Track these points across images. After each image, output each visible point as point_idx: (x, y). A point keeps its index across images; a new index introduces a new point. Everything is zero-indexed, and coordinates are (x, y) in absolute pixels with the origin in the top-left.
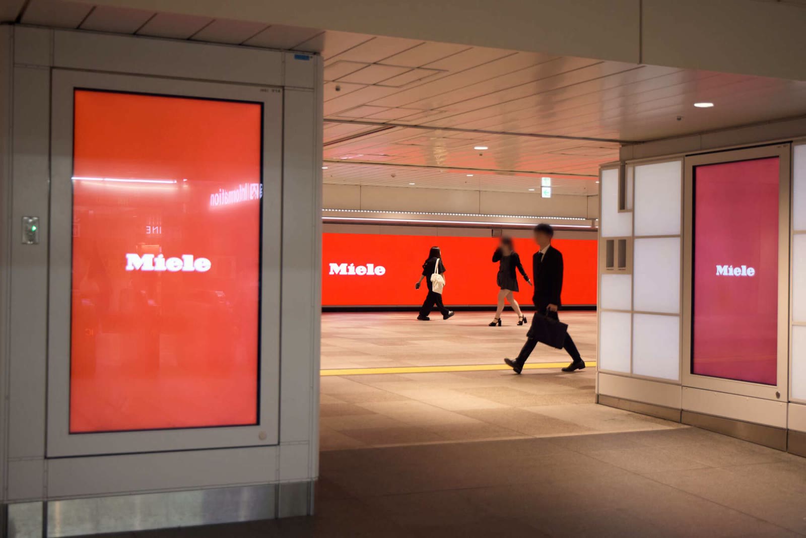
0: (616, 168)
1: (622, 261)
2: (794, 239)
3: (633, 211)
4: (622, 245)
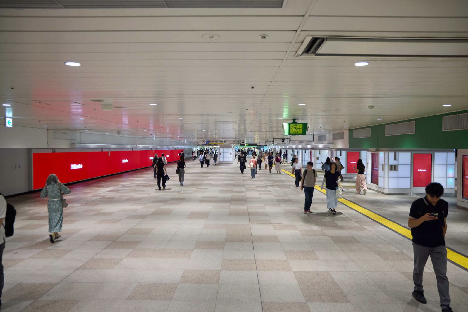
0: (393, 152)
1: (395, 169)
2: (435, 166)
3: (398, 160)
4: (395, 166)
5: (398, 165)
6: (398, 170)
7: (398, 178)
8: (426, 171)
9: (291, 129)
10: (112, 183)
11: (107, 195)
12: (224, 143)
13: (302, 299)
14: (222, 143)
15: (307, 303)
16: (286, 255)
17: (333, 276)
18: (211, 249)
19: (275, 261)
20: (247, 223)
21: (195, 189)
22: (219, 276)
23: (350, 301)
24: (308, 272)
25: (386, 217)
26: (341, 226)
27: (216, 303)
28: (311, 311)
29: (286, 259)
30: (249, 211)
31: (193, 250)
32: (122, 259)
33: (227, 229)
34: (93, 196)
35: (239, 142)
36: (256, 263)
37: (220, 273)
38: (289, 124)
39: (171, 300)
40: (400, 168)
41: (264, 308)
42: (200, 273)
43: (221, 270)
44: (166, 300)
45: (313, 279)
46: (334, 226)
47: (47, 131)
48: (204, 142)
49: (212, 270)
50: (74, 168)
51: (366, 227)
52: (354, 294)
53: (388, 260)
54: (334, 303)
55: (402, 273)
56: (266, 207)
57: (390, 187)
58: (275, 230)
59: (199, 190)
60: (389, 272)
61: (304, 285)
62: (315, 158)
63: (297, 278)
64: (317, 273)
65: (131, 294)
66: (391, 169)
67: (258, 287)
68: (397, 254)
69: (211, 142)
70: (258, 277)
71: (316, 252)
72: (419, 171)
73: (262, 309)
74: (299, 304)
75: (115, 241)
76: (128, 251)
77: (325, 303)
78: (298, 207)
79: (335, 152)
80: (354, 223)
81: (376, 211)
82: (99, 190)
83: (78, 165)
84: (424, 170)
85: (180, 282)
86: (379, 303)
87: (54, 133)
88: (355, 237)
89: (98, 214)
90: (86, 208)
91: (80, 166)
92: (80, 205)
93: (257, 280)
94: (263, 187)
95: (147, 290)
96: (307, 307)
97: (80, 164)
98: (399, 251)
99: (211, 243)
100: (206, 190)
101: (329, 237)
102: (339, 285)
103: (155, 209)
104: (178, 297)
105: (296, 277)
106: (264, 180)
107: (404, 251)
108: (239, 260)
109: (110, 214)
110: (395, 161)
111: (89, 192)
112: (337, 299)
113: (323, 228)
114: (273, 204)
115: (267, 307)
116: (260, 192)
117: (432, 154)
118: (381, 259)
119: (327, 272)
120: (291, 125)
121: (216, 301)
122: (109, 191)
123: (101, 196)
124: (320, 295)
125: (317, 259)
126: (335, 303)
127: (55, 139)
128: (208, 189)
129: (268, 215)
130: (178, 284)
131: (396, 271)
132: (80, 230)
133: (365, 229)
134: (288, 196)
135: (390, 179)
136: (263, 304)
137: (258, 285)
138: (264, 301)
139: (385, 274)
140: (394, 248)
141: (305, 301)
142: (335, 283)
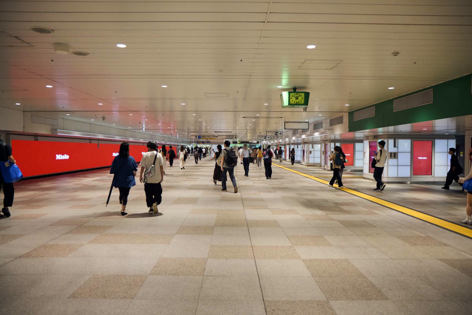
0: (392, 139)
1: (395, 157)
2: (435, 153)
3: (398, 147)
4: (395, 153)
5: (398, 152)
6: (397, 158)
7: (398, 166)
8: (426, 158)
9: (292, 98)
10: (99, 174)
11: (90, 184)
12: (216, 138)
13: (320, 296)
14: (214, 138)
15: (329, 301)
16: (290, 240)
17: (354, 265)
18: (197, 234)
19: (277, 246)
20: (241, 208)
21: (184, 179)
22: (204, 266)
23: (388, 298)
24: (321, 260)
25: (394, 202)
26: (348, 211)
27: (198, 303)
28: (337, 312)
29: (291, 245)
30: (242, 197)
31: (175, 235)
32: (81, 245)
33: (217, 214)
34: (74, 185)
35: (232, 137)
36: (254, 250)
37: (206, 262)
38: (289, 93)
39: (133, 298)
40: (400, 155)
41: (268, 310)
42: (180, 262)
43: (207, 258)
44: (126, 298)
45: (330, 269)
46: (340, 211)
47: (24, 112)
48: (196, 137)
49: (195, 258)
50: (60, 159)
51: (376, 211)
52: (390, 288)
53: (416, 245)
54: (367, 301)
55: (441, 260)
56: (261, 194)
57: (390, 176)
58: (273, 214)
59: (189, 179)
60: (424, 259)
61: (319, 276)
62: (308, 152)
63: (309, 267)
64: (334, 261)
65: (78, 290)
66: (391, 157)
67: (258, 280)
68: (424, 239)
69: (203, 137)
70: (257, 267)
71: (326, 237)
72: (419, 159)
73: (266, 311)
74: (319, 304)
75: (81, 226)
76: (93, 237)
77: (355, 301)
78: (296, 193)
79: (329, 144)
80: (361, 207)
81: (381, 197)
82: (82, 180)
83: (63, 156)
84: (424, 157)
85: (151, 274)
86: (429, 300)
87: (32, 115)
88: (368, 222)
89: (74, 199)
90: (61, 194)
91: (66, 157)
92: (56, 192)
93: (256, 270)
94: (257, 177)
95: (103, 284)
96: (330, 308)
97: (65, 155)
98: (425, 235)
99: (197, 227)
100: (196, 179)
101: (338, 221)
102: (365, 275)
103: (138, 196)
104: (143, 293)
105: (307, 266)
106: (257, 172)
107: (430, 235)
108: (231, 247)
109: (86, 200)
110: (395, 148)
111: (72, 182)
112: (370, 296)
113: (328, 212)
114: (268, 191)
115: (273, 308)
116: (254, 181)
117: (432, 141)
118: (407, 244)
119: (345, 260)
120: (291, 94)
121: (198, 300)
122: (94, 180)
123: (83, 184)
124: (344, 290)
125: (329, 245)
126: (369, 302)
127: (33, 122)
128: (198, 178)
129: (264, 201)
130: (148, 276)
131: (432, 258)
132: (45, 215)
133: (376, 214)
134: (283, 184)
135: (389, 167)
136: (267, 304)
137: (257, 277)
138: (268, 299)
139: (420, 262)
140: (416, 232)
141: (326, 299)
142: (360, 274)
